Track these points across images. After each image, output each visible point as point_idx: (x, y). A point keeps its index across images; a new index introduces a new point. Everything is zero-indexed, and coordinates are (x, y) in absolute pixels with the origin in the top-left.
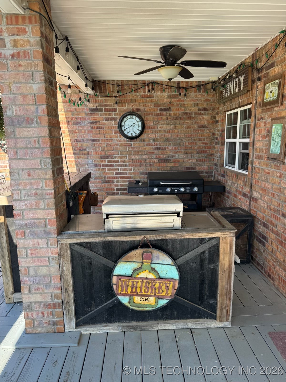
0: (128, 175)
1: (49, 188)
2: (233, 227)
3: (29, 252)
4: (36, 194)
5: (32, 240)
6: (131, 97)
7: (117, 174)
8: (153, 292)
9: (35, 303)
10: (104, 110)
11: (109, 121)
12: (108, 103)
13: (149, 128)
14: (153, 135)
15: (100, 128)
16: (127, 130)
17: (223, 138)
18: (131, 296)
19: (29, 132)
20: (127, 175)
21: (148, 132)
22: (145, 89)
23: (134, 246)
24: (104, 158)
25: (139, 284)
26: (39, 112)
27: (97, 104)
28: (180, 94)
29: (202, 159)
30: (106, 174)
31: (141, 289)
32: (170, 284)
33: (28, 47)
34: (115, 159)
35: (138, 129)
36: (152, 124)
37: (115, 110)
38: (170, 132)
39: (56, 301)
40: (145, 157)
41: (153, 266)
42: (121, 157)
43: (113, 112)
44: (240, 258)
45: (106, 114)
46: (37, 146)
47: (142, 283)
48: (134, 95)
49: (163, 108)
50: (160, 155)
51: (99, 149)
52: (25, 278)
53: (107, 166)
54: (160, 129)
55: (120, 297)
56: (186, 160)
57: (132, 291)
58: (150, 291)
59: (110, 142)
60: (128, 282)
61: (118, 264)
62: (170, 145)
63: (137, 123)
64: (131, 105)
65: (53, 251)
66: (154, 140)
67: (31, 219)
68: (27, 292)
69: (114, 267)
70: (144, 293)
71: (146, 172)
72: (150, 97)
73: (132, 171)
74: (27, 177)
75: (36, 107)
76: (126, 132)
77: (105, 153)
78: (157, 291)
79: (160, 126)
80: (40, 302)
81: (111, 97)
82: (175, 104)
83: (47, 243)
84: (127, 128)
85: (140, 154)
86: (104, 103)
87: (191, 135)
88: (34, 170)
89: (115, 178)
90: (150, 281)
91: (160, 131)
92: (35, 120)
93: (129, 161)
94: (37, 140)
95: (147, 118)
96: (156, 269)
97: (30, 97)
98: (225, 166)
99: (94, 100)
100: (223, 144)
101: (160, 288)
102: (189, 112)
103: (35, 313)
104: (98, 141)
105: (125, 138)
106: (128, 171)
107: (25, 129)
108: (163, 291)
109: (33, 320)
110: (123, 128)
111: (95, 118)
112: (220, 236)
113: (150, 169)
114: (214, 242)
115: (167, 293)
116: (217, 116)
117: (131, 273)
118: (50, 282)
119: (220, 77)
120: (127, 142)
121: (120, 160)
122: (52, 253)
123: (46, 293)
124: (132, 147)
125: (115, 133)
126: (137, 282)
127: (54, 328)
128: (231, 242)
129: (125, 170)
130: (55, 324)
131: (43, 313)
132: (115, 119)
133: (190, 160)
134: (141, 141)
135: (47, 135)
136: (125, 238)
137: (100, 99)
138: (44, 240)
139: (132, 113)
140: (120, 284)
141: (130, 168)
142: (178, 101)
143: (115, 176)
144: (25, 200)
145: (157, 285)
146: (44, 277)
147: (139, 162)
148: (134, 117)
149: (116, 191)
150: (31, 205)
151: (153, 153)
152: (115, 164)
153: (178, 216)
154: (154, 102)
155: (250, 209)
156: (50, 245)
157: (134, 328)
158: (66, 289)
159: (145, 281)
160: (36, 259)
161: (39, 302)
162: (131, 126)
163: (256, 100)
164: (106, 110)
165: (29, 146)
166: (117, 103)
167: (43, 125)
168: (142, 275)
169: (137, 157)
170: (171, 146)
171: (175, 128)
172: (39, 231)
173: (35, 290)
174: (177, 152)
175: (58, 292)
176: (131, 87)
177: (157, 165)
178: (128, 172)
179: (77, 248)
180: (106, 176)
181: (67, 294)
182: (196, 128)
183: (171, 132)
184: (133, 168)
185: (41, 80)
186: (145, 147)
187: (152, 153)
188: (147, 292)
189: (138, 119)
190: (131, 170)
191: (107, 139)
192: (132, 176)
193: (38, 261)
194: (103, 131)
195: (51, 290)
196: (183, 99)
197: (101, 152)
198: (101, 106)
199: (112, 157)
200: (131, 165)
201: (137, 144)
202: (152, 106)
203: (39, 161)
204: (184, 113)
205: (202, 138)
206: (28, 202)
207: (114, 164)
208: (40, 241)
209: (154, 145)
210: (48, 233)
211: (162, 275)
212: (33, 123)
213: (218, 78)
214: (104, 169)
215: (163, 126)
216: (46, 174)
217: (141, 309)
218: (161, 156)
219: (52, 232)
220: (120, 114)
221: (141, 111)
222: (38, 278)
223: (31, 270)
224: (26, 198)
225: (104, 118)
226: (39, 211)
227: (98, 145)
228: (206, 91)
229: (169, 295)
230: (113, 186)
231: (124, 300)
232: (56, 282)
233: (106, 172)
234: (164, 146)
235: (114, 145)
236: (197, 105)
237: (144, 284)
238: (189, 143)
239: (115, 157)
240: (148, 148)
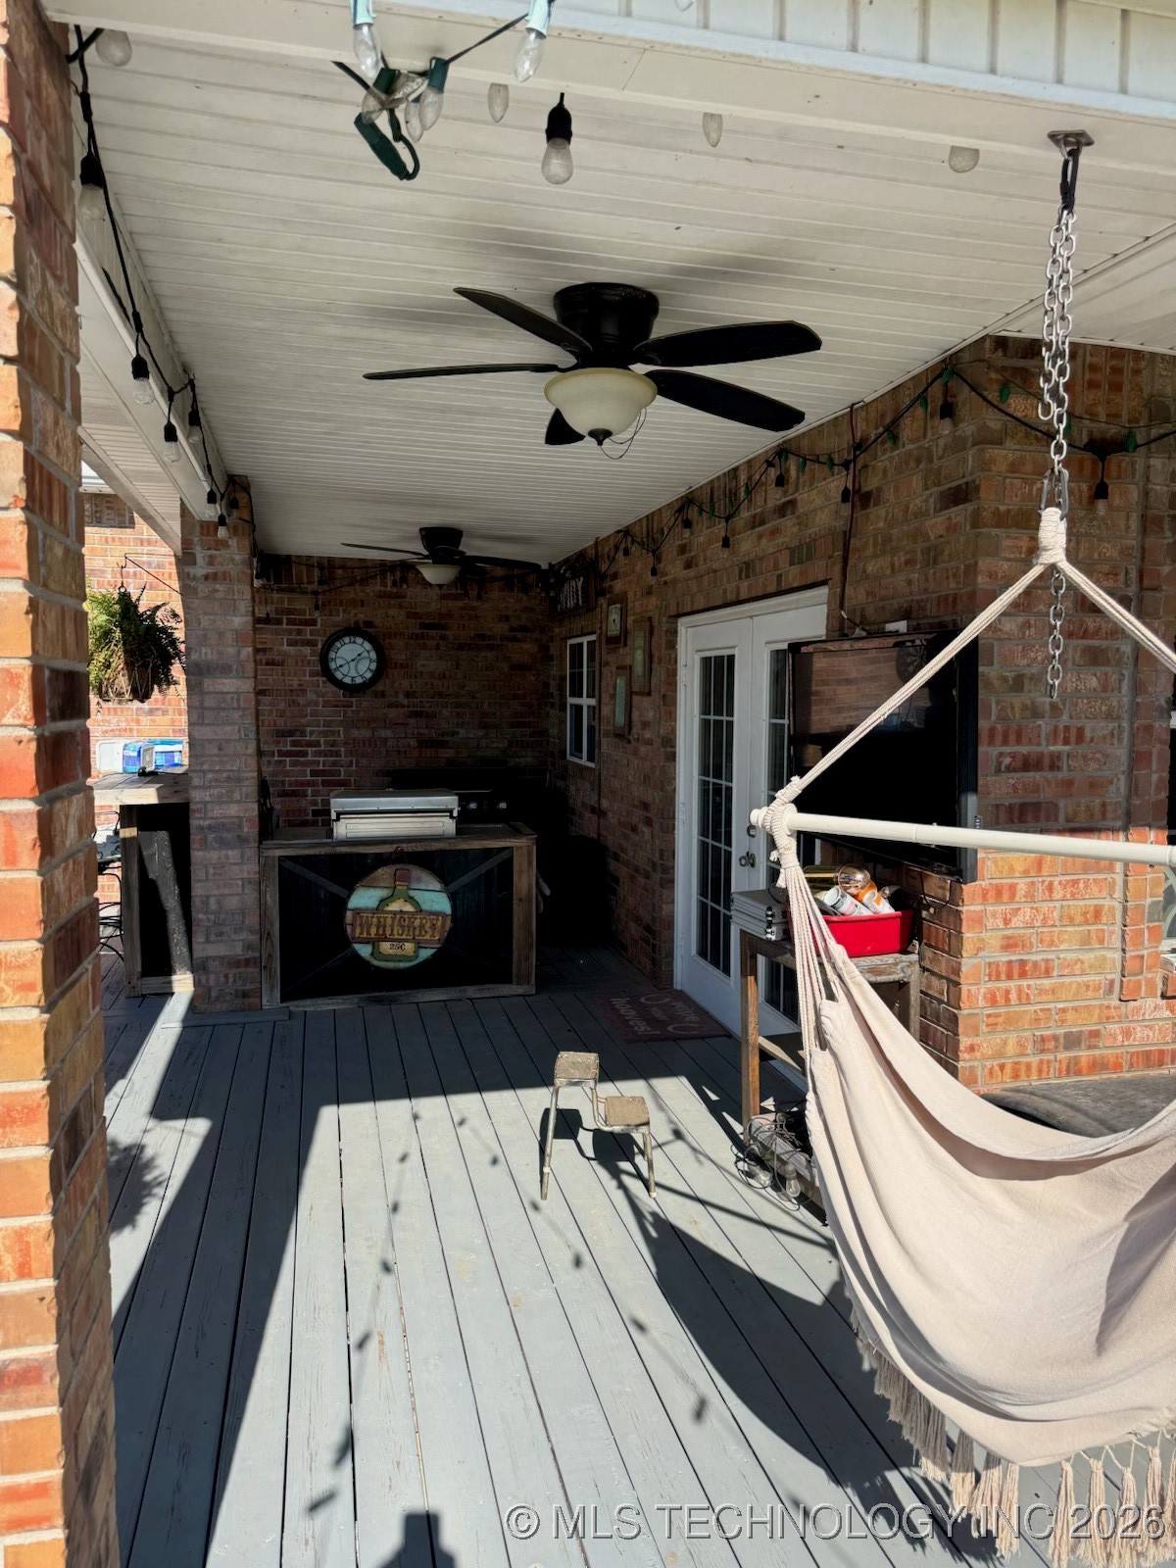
0: (342, 777)
1: (250, 769)
2: (531, 832)
3: (211, 871)
4: (229, 778)
5: (218, 852)
6: (352, 595)
7: (314, 773)
8: (411, 933)
9: (214, 958)
10: (285, 621)
11: (298, 648)
12: (297, 606)
13: (396, 668)
14: (406, 683)
15: (273, 664)
16: (344, 670)
17: (563, 697)
18: (374, 942)
19: (224, 684)
20: (340, 775)
21: (393, 675)
22: (385, 578)
23: (381, 860)
24: (282, 734)
25: (389, 921)
26: (242, 656)
27: (270, 608)
28: (466, 595)
29: (522, 741)
30: (287, 774)
31: (392, 930)
32: (437, 920)
33: (231, 566)
34: (311, 736)
35: (368, 669)
36: (404, 657)
37: (313, 622)
38: (444, 677)
39: (250, 954)
40: (386, 733)
41: (412, 893)
42: (325, 734)
43: (308, 628)
44: (550, 888)
45: (290, 632)
46: (235, 705)
47: (393, 919)
48: (359, 591)
49: (427, 622)
50: (422, 731)
51: (271, 712)
52: (201, 916)
53: (288, 754)
54: (422, 669)
55: (357, 946)
56: (483, 743)
57: (377, 933)
58: (406, 933)
59: (298, 696)
60: (372, 917)
61: (355, 893)
62: (447, 707)
63: (365, 654)
64: (352, 614)
65: (251, 869)
66: (408, 695)
67: (217, 818)
68: (202, 940)
69: (349, 897)
70: (396, 937)
71: (389, 771)
72: (397, 596)
73: (354, 768)
74: (216, 751)
75: (237, 648)
76: (339, 675)
77: (285, 722)
78: (417, 933)
79: (422, 662)
80: (222, 958)
81: (304, 592)
82: (456, 615)
83: (242, 857)
84: (341, 666)
85: (372, 726)
86: (286, 606)
87: (495, 685)
88: (228, 741)
89: (308, 784)
90: (406, 916)
91: (422, 673)
92: (235, 667)
93: (345, 743)
94: (236, 696)
95: (389, 643)
96: (416, 898)
97: (229, 635)
98: (568, 757)
99: (260, 598)
100: (563, 708)
101: (422, 926)
102: (488, 633)
103: (212, 978)
104: (267, 693)
105: (336, 689)
106: (342, 766)
107: (218, 681)
108: (426, 932)
109: (209, 989)
110: (333, 666)
111: (264, 640)
112: (512, 845)
113: (397, 762)
114: (505, 855)
115: (433, 935)
116: (551, 644)
117: (375, 906)
118: (243, 921)
119: (553, 563)
120: (342, 698)
121: (322, 739)
122: (249, 873)
123: (233, 941)
124: (354, 708)
125: (312, 674)
126: (385, 918)
127: (243, 1004)
128: (529, 854)
129: (335, 764)
130: (245, 995)
131: (226, 976)
132: (311, 643)
133: (493, 742)
134: (376, 696)
135: (252, 690)
136: (367, 848)
137: (275, 596)
138: (237, 852)
139: (353, 631)
140: (358, 922)
141: (349, 759)
142: (462, 608)
143: (309, 778)
144: (210, 787)
145: (417, 923)
146: (233, 914)
147: (370, 745)
148: (359, 640)
149: (310, 817)
150: (220, 796)
151: (405, 724)
152: (309, 749)
153: (451, 817)
154: (407, 608)
155: (599, 835)
156: (248, 860)
157: (379, 1001)
158: (269, 934)
159: (398, 916)
160: (222, 883)
161: (220, 957)
162: (353, 660)
163: (601, 628)
164: (290, 622)
165: (223, 705)
166: (317, 607)
167: (246, 675)
168: (394, 907)
169: (365, 733)
170: (449, 710)
171: (457, 668)
172: (229, 836)
173: (217, 936)
174: (463, 723)
175: (254, 938)
176: (353, 573)
177: (416, 753)
178: (342, 769)
179: (288, 864)
180: (287, 779)
181: (269, 941)
182: (506, 669)
183: (447, 676)
184: (354, 759)
185: (248, 612)
186: (385, 711)
187: (403, 724)
188: (402, 935)
189: (368, 646)
190: (351, 764)
191: (291, 690)
192: (352, 779)
193: (225, 885)
194: (283, 670)
195: (244, 936)
196: (474, 603)
197: (275, 721)
198: (277, 612)
199: (303, 734)
200: (350, 753)
201: (365, 704)
202: (401, 618)
203: (236, 728)
204: (476, 635)
205: (519, 692)
206: (215, 791)
207: (307, 751)
208: (230, 853)
209: (408, 707)
210: (243, 840)
211: (425, 907)
212: (231, 672)
213: (550, 564)
214: (281, 761)
215: (429, 663)
216: (247, 748)
217: (391, 965)
218: (426, 731)
219: (251, 838)
220: (325, 633)
221: (375, 627)
222: (222, 916)
223: (212, 901)
224: (213, 784)
225: (285, 640)
226: (231, 805)
227: (267, 703)
228: (525, 588)
229: (437, 938)
230: (303, 803)
231: (364, 951)
232: (253, 920)
233: (288, 768)
234: (433, 709)
235: (309, 704)
236: (507, 619)
237: (396, 923)
238: (489, 703)
239: (311, 733)
240: (392, 713)
